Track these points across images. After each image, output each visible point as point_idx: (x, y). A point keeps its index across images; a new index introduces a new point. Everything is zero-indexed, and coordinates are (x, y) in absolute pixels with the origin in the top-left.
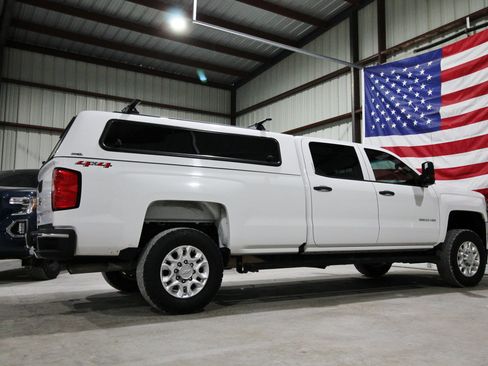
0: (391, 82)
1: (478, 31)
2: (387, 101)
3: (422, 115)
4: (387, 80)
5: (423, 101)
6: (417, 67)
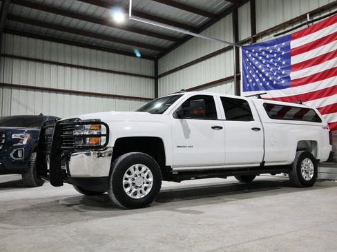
0: (259, 55)
1: (315, 23)
2: (257, 68)
3: (279, 78)
4: (257, 54)
5: (279, 69)
6: (276, 46)
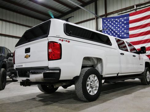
0: (112, 23)
5: (123, 29)
6: (121, 19)
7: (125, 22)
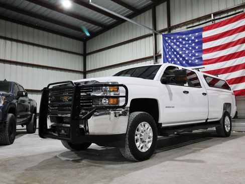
2: (175, 51)
3: (193, 58)
4: (175, 41)
5: (193, 51)
6: (190, 35)
7: (197, 41)
